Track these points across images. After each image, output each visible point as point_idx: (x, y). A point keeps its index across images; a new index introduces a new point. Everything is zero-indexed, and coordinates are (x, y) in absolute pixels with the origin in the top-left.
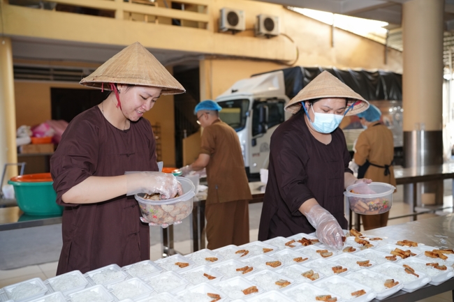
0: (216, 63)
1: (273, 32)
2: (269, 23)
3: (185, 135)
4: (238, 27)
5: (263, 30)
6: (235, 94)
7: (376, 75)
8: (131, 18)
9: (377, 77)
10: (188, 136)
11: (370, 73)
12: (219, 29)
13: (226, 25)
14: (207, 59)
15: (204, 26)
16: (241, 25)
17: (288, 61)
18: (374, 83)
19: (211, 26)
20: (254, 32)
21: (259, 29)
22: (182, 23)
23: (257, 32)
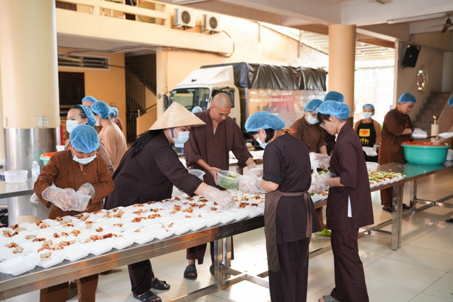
0: (171, 54)
1: (216, 30)
2: (214, 22)
3: (139, 114)
4: (189, 25)
5: (209, 28)
6: (194, 83)
7: (298, 69)
8: (104, 13)
9: (299, 71)
10: (141, 115)
11: (294, 68)
12: (174, 26)
13: (181, 23)
14: (163, 50)
15: (162, 22)
16: (192, 23)
17: (226, 54)
18: (297, 76)
19: (168, 23)
20: (201, 28)
21: (205, 26)
22: (137, 17)
23: (203, 29)
